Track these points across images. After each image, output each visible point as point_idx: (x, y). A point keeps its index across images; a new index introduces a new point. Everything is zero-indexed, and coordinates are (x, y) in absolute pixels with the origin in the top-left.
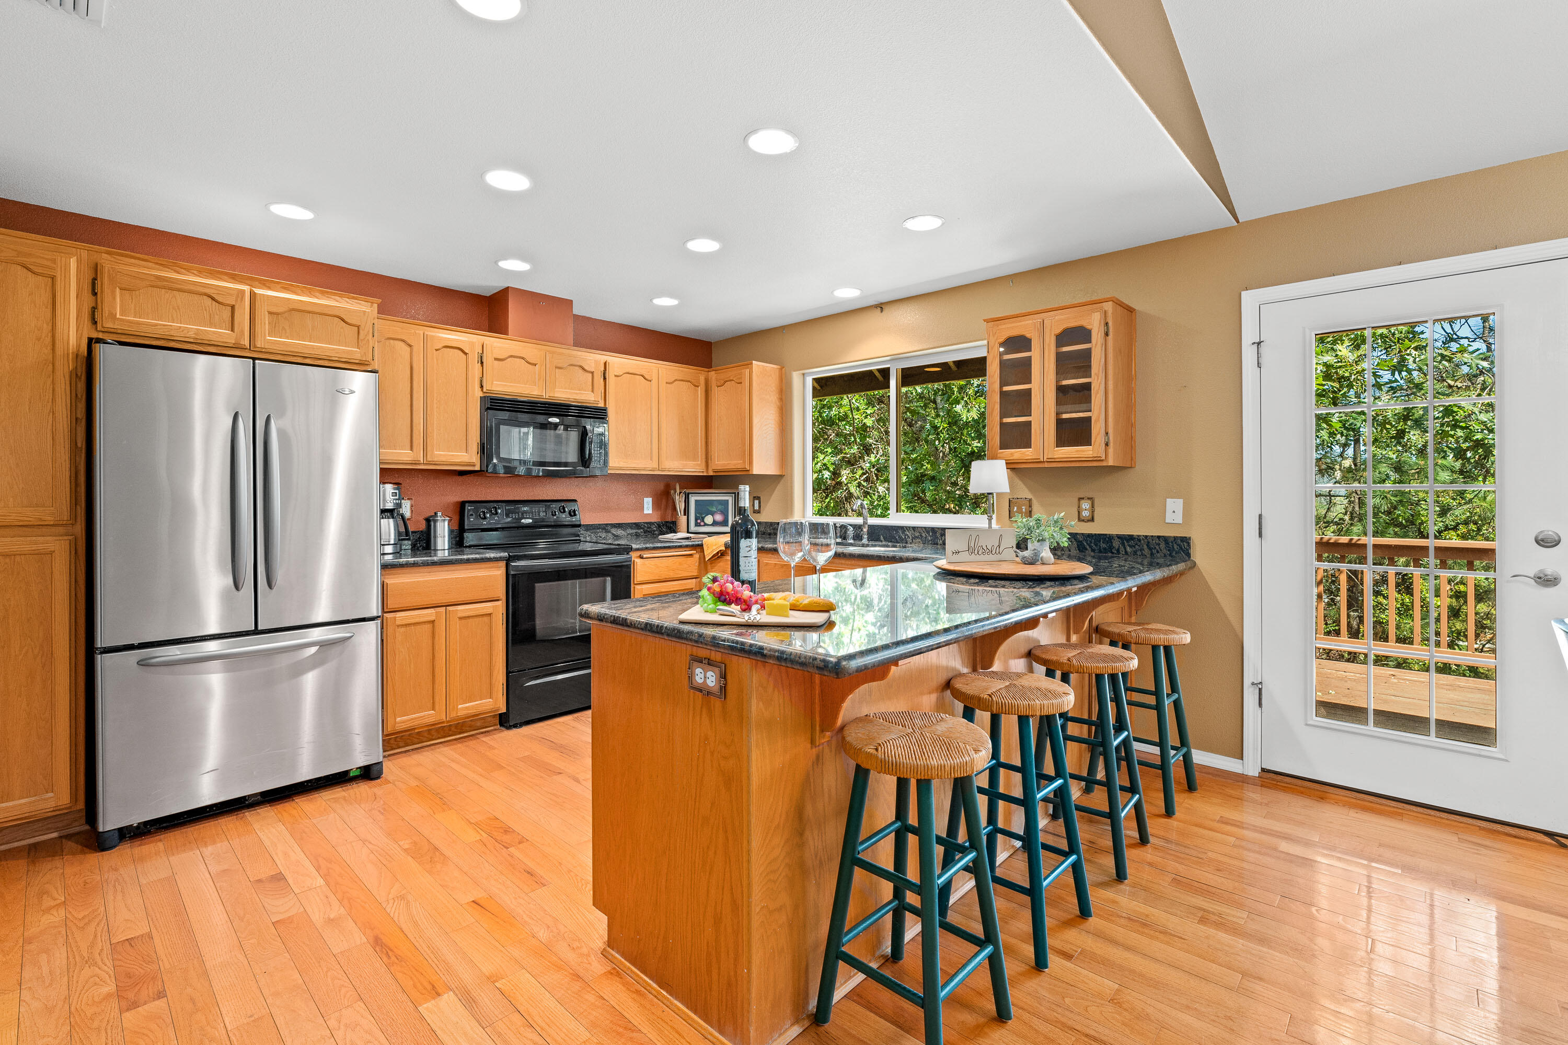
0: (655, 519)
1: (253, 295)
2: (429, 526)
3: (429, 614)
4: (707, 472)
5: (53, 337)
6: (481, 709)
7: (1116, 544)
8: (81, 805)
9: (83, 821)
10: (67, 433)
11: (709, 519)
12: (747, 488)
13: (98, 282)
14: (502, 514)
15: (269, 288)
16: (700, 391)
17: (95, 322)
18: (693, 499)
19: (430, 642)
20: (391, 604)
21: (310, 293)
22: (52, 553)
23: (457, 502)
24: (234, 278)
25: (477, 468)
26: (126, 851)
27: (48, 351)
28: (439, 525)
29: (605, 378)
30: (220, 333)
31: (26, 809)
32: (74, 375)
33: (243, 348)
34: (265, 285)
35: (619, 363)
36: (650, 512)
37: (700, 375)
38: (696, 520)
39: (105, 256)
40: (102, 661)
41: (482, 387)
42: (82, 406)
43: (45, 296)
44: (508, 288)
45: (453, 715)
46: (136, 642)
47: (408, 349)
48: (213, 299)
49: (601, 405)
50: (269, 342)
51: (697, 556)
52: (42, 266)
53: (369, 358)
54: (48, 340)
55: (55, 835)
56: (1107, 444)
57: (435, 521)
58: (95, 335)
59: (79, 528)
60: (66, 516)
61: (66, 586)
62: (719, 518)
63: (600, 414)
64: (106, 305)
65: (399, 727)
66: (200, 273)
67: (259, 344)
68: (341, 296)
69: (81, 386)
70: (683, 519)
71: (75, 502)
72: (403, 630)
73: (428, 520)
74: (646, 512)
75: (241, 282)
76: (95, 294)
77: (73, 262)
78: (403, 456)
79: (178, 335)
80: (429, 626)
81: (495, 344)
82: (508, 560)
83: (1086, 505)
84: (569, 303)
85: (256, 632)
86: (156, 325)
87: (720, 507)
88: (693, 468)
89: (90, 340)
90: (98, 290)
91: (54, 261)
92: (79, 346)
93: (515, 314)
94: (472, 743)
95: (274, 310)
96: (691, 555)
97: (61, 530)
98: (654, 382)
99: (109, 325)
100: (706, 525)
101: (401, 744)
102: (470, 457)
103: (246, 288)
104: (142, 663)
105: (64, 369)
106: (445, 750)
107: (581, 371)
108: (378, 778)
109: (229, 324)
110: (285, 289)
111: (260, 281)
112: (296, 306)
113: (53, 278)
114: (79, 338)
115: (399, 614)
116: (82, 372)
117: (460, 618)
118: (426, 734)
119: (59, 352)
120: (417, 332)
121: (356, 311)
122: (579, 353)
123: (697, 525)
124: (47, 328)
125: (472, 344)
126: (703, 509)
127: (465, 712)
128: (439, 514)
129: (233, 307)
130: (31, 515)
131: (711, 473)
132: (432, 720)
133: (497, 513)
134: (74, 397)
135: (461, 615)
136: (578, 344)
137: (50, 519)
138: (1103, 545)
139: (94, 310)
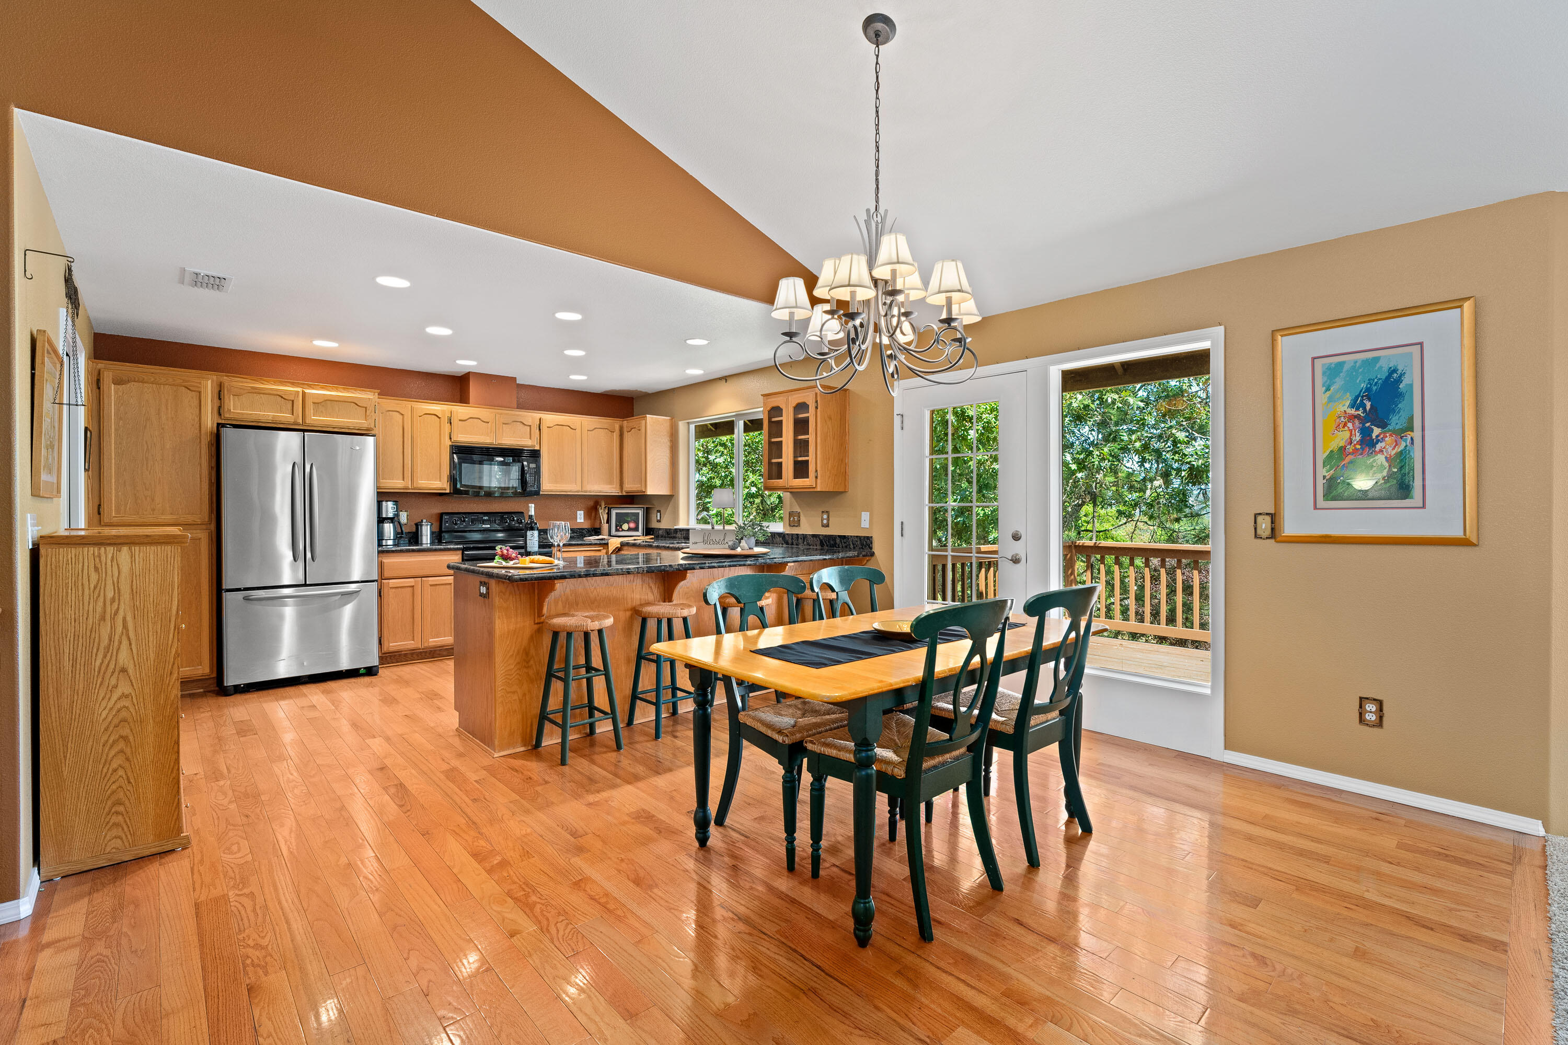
0: (587, 526)
1: (304, 393)
2: (417, 529)
3: (411, 582)
4: (622, 492)
5: (200, 424)
6: (443, 643)
7: (838, 541)
8: (214, 675)
9: (215, 685)
10: (207, 476)
11: (625, 526)
12: (533, 505)
13: (222, 393)
14: (468, 521)
15: (313, 389)
16: (616, 435)
17: (220, 414)
18: (614, 512)
19: (411, 600)
20: (386, 574)
21: (337, 390)
22: (200, 539)
23: (436, 514)
24: (293, 384)
25: (448, 491)
26: (238, 698)
27: (197, 431)
28: (424, 528)
29: (540, 429)
30: (285, 416)
31: (189, 673)
32: (210, 444)
33: (298, 424)
34: (310, 387)
35: (550, 418)
36: (582, 521)
37: (616, 424)
38: (616, 527)
39: (225, 378)
40: (227, 597)
41: (451, 439)
42: (214, 460)
43: (196, 402)
44: (469, 373)
45: (426, 645)
46: (242, 587)
47: (401, 417)
48: (282, 397)
49: (537, 448)
50: (314, 420)
51: (605, 551)
52: (195, 386)
53: (372, 426)
54: (198, 425)
55: (202, 690)
56: (816, 477)
57: (421, 526)
58: (220, 421)
59: (213, 527)
60: (207, 519)
61: (207, 557)
62: (632, 525)
63: (535, 455)
64: (226, 404)
65: (391, 650)
66: (275, 383)
67: (307, 421)
68: (356, 390)
69: (214, 449)
70: (605, 527)
71: (211, 512)
72: (394, 590)
73: (417, 525)
74: (579, 521)
75: (297, 386)
76: (220, 399)
77: (209, 382)
78: (396, 483)
79: (263, 419)
80: (410, 589)
81: (460, 410)
82: (463, 550)
83: (825, 516)
84: (514, 379)
85: (305, 585)
86: (251, 414)
87: (633, 517)
88: (611, 489)
89: (218, 424)
90: (222, 397)
91: (200, 383)
92: (212, 427)
93: (474, 390)
94: (437, 663)
95: (316, 401)
96: (600, 550)
97: (204, 527)
98: (578, 431)
99: (227, 415)
100: (623, 530)
101: (394, 661)
102: (442, 484)
103: (300, 390)
104: (246, 599)
105: (205, 440)
106: (420, 665)
107: (522, 425)
108: (376, 675)
109: (291, 411)
110: (323, 388)
111: (308, 385)
112: (329, 398)
113: (200, 392)
114: (213, 424)
115: (391, 581)
116: (214, 442)
117: (431, 585)
118: (410, 656)
119: (203, 432)
120: (405, 406)
121: (364, 398)
122: (521, 413)
123: (617, 530)
124: (197, 419)
125: (443, 411)
126: (621, 519)
127: (434, 644)
128: (424, 521)
129: (293, 401)
130: (190, 519)
131: (624, 494)
132: (412, 647)
133: (464, 521)
134: (210, 456)
135: (430, 583)
136: (521, 406)
137: (199, 521)
138: (832, 542)
139: (220, 408)
